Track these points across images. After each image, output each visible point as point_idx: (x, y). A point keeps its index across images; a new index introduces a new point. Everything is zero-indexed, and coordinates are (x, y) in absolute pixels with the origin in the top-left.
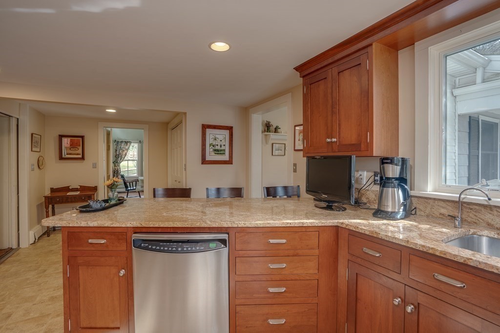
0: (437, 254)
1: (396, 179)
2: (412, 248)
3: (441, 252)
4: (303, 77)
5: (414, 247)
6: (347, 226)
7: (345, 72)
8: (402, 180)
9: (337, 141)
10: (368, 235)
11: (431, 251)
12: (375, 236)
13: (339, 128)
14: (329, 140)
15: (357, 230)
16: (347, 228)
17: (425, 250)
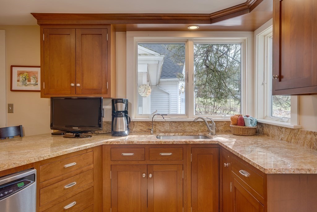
0: (163, 143)
1: (123, 112)
2: (151, 144)
3: (164, 142)
4: (41, 25)
5: (152, 144)
6: (111, 143)
7: (87, 35)
8: (126, 112)
9: (80, 86)
10: (127, 145)
11: (160, 143)
12: (131, 144)
13: (83, 76)
14: (73, 85)
15: (119, 144)
16: (111, 144)
17: (157, 143)
